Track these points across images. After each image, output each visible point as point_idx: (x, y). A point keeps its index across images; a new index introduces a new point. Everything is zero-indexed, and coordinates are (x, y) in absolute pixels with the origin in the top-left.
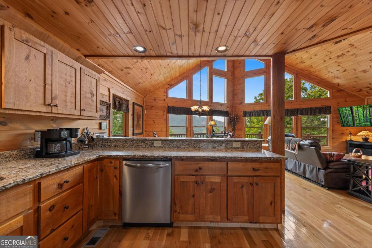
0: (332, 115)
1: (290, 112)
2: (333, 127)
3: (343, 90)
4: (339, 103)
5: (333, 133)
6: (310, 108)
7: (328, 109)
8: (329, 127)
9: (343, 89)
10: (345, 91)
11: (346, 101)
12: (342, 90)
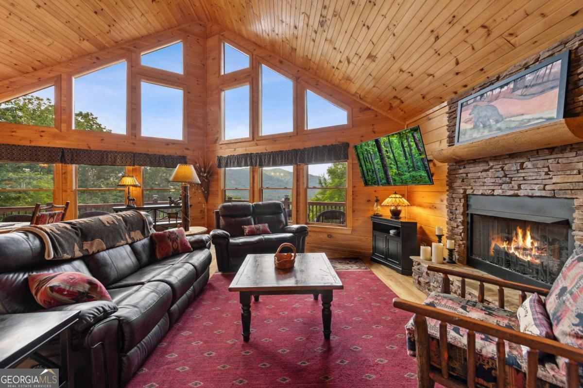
0: (350, 160)
1: (285, 156)
2: (354, 187)
3: (370, 109)
4: (362, 136)
5: (353, 199)
6: (315, 147)
7: (343, 148)
8: (347, 187)
9: (369, 106)
10: (372, 110)
11: (374, 132)
12: (368, 109)
